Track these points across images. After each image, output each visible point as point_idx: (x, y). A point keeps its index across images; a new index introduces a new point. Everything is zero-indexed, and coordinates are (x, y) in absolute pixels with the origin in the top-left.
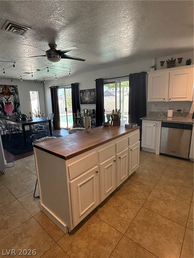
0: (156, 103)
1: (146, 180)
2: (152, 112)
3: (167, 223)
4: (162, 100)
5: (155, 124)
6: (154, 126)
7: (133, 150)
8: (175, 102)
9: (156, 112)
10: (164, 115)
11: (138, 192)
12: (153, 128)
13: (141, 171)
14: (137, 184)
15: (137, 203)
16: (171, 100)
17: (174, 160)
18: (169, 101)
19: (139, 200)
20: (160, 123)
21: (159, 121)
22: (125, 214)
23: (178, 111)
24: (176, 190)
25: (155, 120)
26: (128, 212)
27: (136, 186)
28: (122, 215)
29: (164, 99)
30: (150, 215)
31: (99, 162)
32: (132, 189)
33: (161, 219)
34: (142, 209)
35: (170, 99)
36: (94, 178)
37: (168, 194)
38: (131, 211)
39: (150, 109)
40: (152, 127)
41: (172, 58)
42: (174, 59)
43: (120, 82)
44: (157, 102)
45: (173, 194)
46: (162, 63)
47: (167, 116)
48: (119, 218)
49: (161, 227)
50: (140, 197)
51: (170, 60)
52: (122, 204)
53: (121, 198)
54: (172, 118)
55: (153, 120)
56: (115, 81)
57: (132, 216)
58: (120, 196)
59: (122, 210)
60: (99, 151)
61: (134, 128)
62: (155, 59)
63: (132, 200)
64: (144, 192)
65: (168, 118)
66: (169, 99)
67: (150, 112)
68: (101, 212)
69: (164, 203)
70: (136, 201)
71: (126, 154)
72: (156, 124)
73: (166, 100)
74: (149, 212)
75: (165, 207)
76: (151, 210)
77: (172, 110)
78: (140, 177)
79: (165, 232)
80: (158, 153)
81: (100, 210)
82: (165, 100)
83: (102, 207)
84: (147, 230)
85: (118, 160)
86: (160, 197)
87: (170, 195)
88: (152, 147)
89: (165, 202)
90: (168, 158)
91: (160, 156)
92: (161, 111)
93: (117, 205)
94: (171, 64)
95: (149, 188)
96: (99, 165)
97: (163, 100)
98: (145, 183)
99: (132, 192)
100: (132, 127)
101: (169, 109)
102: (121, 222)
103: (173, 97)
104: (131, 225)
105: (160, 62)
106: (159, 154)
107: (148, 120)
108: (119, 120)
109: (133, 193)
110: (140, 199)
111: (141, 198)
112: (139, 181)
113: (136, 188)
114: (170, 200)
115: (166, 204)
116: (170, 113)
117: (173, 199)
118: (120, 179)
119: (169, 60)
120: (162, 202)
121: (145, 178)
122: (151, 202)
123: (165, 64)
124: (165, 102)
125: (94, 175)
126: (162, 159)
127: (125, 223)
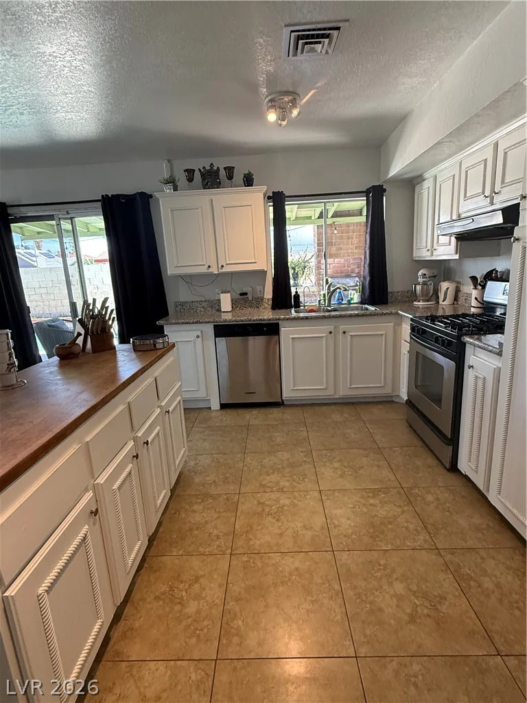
0: (189, 279)
1: (214, 482)
2: (183, 304)
3: (297, 564)
4: (204, 270)
5: (199, 333)
6: (198, 337)
7: (170, 411)
8: (232, 274)
9: (192, 302)
10: (212, 307)
11: (206, 522)
12: (195, 343)
13: (192, 463)
14: (196, 503)
15: (216, 552)
16: (224, 270)
17: (255, 412)
18: (220, 271)
19: (217, 543)
20: (209, 330)
21: (207, 322)
22: (198, 597)
23: (241, 294)
24: (285, 479)
25: (196, 323)
26: (204, 589)
27: (196, 507)
28: (192, 608)
29: (209, 267)
30: (257, 565)
31: (93, 477)
32: (190, 522)
33: (283, 562)
34: (234, 563)
35: (222, 266)
36: (89, 537)
37: (273, 496)
38: (210, 582)
39: (176, 295)
40: (193, 343)
41: (212, 164)
42: (215, 168)
43: (71, 219)
44: (191, 276)
45: (281, 490)
46: (190, 173)
47: (219, 310)
48: (184, 623)
49: (290, 580)
50: (215, 532)
51: (208, 168)
52: (179, 576)
53: (170, 560)
54: (231, 314)
55: (192, 323)
56: (53, 215)
57: (219, 593)
58: (164, 557)
59: (184, 593)
60: (88, 439)
61: (161, 347)
62: (169, 161)
63: (202, 549)
64: (221, 515)
65: (222, 314)
66: (220, 267)
67: (176, 304)
68: (124, 636)
69: (274, 521)
70: (211, 549)
71: (158, 427)
72: (202, 332)
73: (214, 270)
74: (252, 560)
75: (279, 528)
76: (255, 552)
77: (229, 294)
78: (197, 480)
79: (303, 587)
80: (215, 405)
81: (116, 634)
82: (211, 270)
83: (120, 620)
84: (265, 607)
85: (143, 452)
86: (260, 509)
87: (278, 495)
88: (201, 394)
89: (274, 518)
90: (240, 411)
91: (223, 412)
92: (203, 299)
93: (164, 588)
94: (211, 179)
95: (227, 499)
96: (95, 488)
97: (208, 269)
98: (213, 491)
99: (191, 530)
100: (155, 345)
101: (222, 293)
102: (196, 629)
103: (228, 262)
104: (225, 618)
105: (185, 171)
106: (218, 407)
107: (180, 323)
108: (109, 330)
109: (196, 532)
110: (218, 537)
111: (221, 532)
112: (198, 493)
113: (198, 514)
114: (282, 508)
115: (278, 520)
116: (226, 302)
117: (287, 502)
118: (155, 505)
119: (204, 168)
120: (270, 518)
121: (208, 478)
122: (248, 531)
123: (197, 176)
124: (212, 274)
125: (87, 527)
126: (230, 417)
127: (208, 623)
